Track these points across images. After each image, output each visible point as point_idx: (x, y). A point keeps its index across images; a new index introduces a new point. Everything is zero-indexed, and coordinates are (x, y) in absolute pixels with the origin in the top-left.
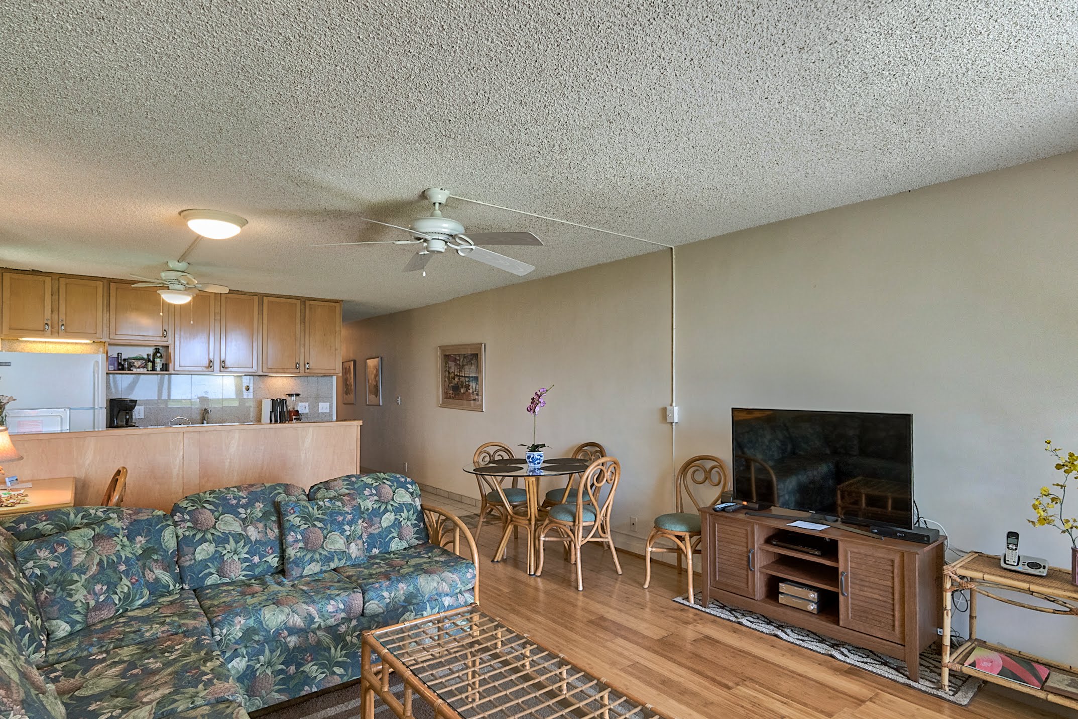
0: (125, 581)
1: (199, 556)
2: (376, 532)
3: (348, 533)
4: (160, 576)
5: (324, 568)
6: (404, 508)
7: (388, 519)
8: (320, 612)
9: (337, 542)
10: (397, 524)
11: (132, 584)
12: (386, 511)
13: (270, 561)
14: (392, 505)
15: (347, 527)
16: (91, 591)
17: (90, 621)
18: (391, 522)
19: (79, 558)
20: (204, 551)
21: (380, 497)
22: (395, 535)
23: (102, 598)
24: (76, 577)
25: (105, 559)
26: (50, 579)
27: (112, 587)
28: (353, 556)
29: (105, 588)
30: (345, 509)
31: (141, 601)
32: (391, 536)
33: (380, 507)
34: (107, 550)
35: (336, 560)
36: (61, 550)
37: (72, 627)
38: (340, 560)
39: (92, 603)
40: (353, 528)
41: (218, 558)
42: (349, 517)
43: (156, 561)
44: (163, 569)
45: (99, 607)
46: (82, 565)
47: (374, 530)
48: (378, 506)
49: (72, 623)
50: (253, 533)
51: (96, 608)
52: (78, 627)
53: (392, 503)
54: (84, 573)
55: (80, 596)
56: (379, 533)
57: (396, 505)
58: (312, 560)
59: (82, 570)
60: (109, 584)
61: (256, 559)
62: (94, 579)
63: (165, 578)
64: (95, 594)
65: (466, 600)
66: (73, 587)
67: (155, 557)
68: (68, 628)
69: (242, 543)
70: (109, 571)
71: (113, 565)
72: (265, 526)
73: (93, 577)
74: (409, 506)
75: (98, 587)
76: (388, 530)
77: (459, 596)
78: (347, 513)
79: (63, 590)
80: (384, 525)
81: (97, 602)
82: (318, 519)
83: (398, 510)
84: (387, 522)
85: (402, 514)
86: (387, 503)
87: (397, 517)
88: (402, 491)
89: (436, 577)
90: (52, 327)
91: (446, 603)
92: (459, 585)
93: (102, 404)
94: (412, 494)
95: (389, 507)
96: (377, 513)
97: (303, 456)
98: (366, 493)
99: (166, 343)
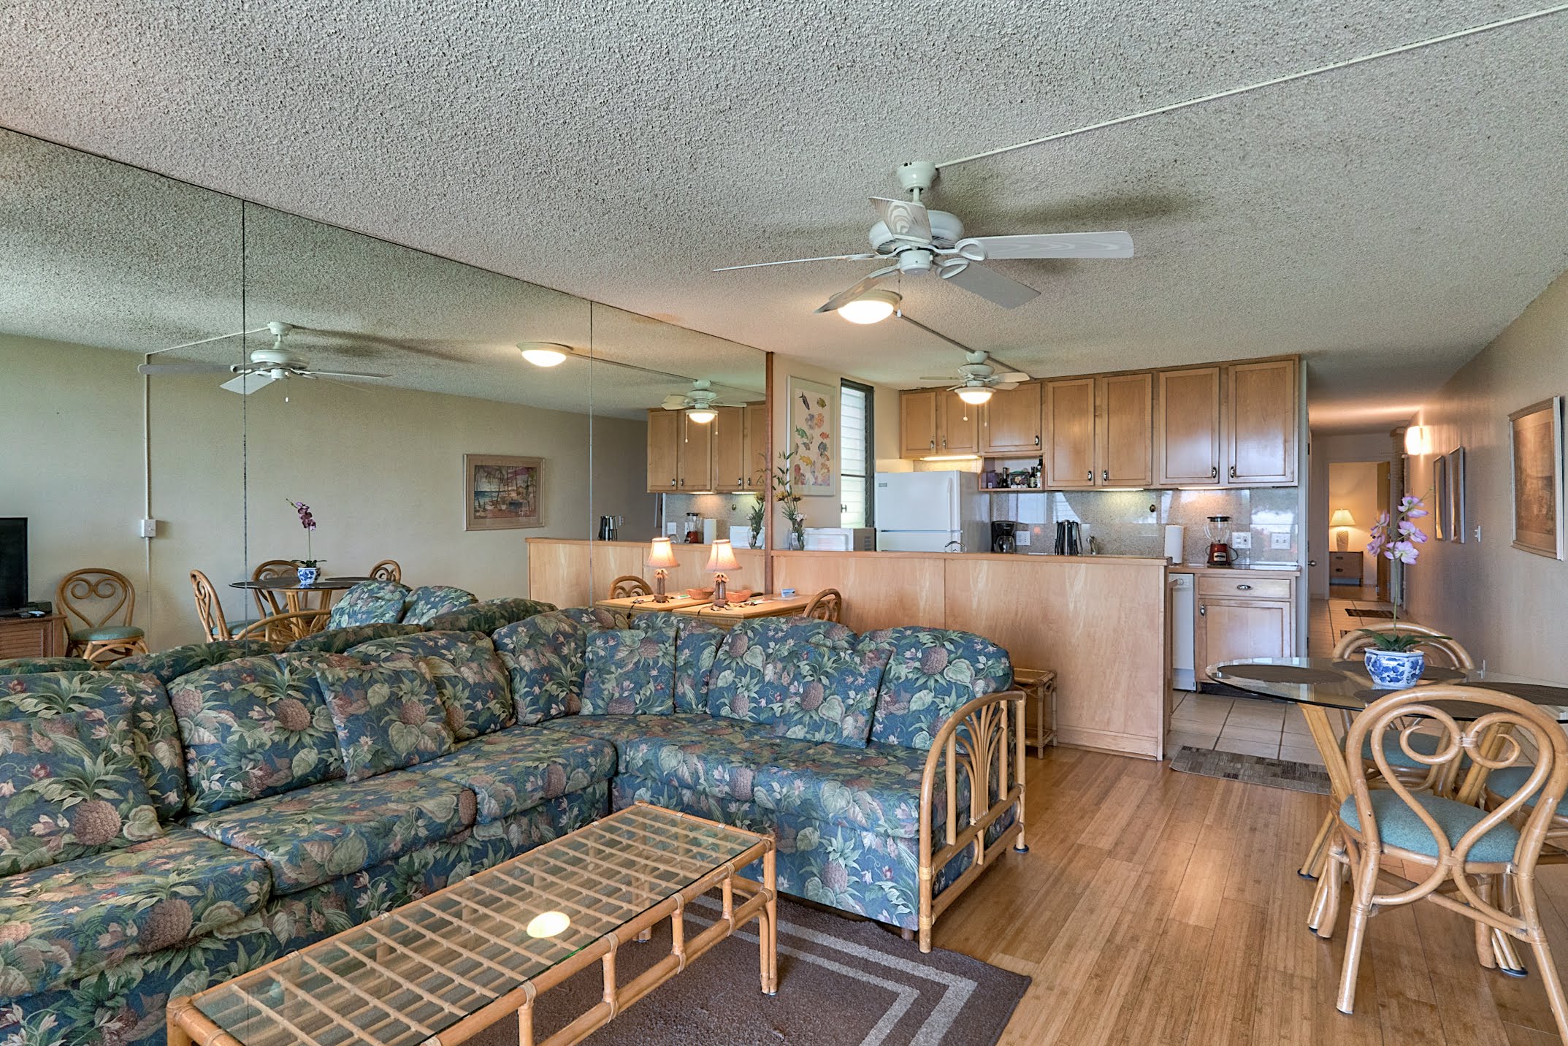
0: (651, 686)
1: (721, 683)
2: (900, 713)
3: (851, 702)
4: (687, 692)
5: (809, 736)
6: (954, 690)
7: (922, 699)
8: (706, 773)
9: (834, 710)
10: (933, 710)
11: (656, 690)
12: (924, 687)
13: (775, 708)
14: (936, 681)
15: (852, 694)
16: (619, 684)
17: (611, 710)
18: (924, 704)
19: (622, 654)
20: (726, 678)
21: (923, 664)
22: (924, 726)
23: (626, 694)
24: (613, 669)
25: (642, 661)
26: (595, 665)
27: (638, 687)
28: (845, 733)
29: (632, 686)
30: (861, 669)
31: (659, 709)
32: (917, 725)
33: (917, 679)
34: (649, 654)
35: (823, 731)
36: (612, 643)
37: (594, 709)
38: (827, 732)
39: (617, 695)
40: (859, 697)
41: (733, 688)
42: (861, 680)
43: (689, 676)
44: (691, 686)
45: (621, 701)
46: (622, 660)
47: (897, 709)
48: (915, 677)
49: (596, 706)
50: (769, 673)
51: (617, 701)
52: (599, 712)
53: (938, 677)
54: (621, 668)
55: (610, 686)
56: (903, 716)
57: (944, 683)
58: (800, 722)
59: (620, 664)
60: (636, 683)
61: (763, 703)
62: (626, 676)
63: (690, 695)
64: (622, 688)
65: (899, 854)
66: (608, 676)
67: (690, 672)
68: (591, 709)
69: (756, 680)
70: (641, 673)
71: (647, 668)
72: (784, 668)
73: (626, 673)
74: (963, 690)
75: (626, 683)
76: (916, 716)
77: (890, 841)
78: (861, 675)
79: (600, 677)
80: (914, 707)
81: (621, 695)
82: (827, 675)
83: (943, 691)
84: (920, 703)
85: (946, 698)
86: (930, 676)
87: (937, 700)
88: (964, 664)
89: (847, 792)
90: (937, 445)
91: (867, 842)
92: (882, 822)
93: (957, 526)
94: (978, 671)
95: (931, 683)
96: (910, 687)
97: (1071, 606)
98: (908, 654)
99: (1038, 453)
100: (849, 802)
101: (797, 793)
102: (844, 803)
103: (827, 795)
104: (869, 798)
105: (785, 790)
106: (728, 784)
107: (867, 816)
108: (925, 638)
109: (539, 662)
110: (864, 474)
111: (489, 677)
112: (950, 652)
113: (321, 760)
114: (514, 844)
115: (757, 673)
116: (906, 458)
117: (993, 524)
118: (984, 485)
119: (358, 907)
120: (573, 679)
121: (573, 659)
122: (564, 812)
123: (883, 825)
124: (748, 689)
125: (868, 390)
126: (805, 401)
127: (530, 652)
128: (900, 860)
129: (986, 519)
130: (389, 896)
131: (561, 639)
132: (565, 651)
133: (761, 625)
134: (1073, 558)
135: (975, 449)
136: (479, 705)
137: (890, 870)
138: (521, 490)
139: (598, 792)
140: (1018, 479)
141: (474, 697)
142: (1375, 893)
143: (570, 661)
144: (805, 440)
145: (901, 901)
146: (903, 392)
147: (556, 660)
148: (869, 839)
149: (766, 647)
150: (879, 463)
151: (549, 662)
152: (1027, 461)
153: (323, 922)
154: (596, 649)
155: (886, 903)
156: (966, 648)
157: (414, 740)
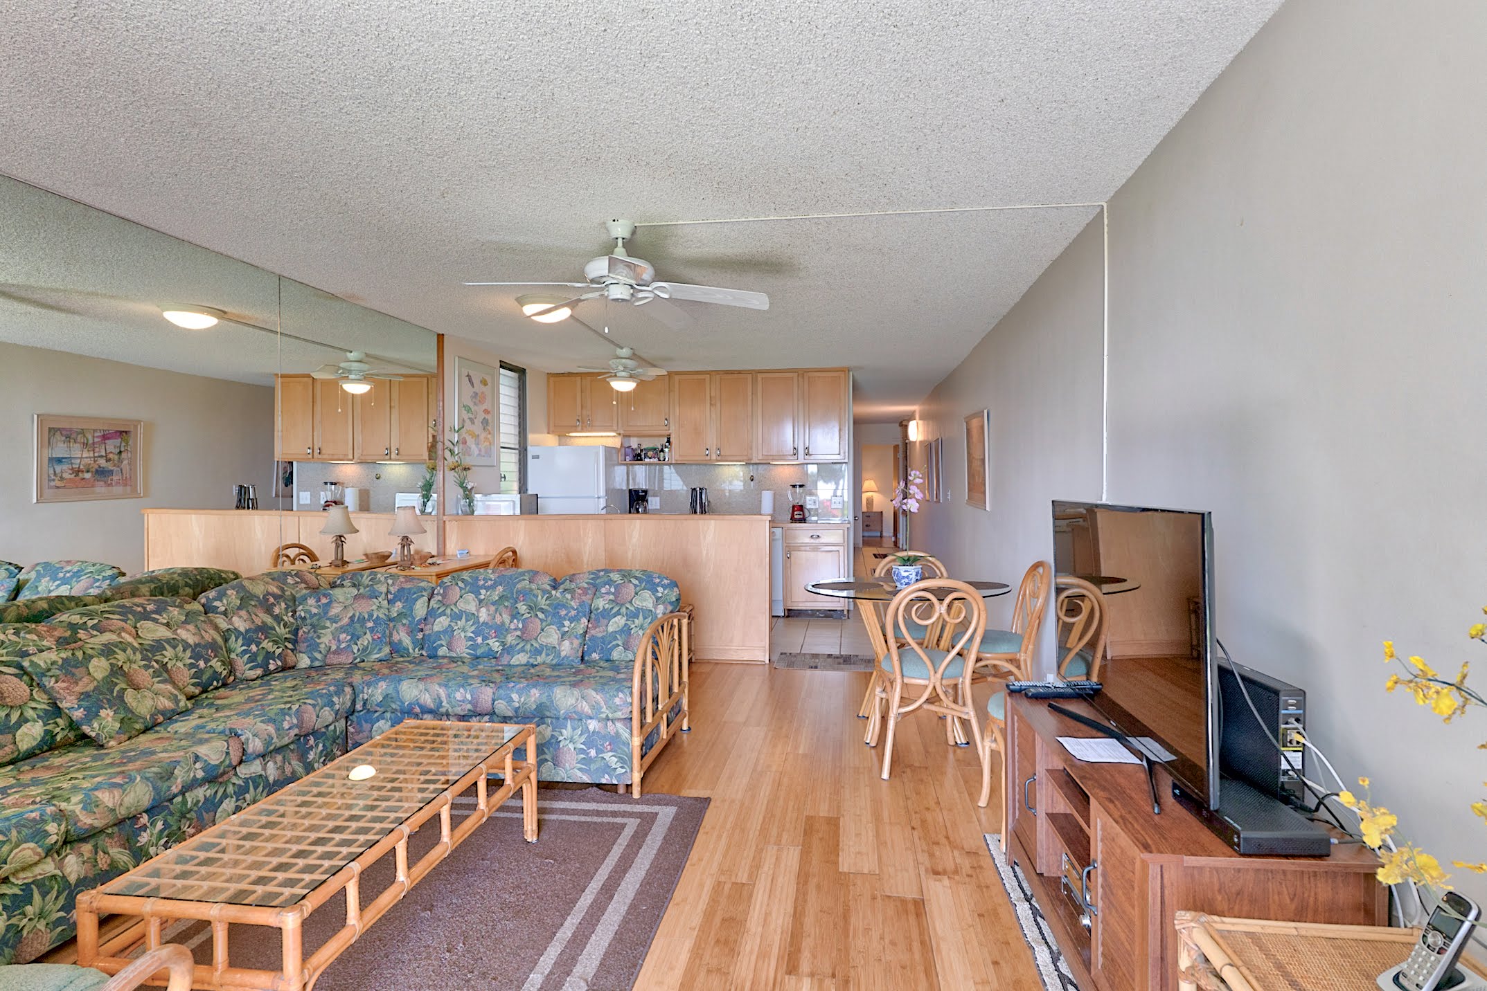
0: (368, 636)
1: (436, 628)
2: (600, 635)
3: (566, 629)
4: (403, 639)
6: (641, 614)
7: (617, 623)
8: (449, 696)
9: (551, 637)
10: (626, 631)
11: (373, 639)
12: (618, 613)
13: (491, 644)
14: (627, 608)
15: (567, 623)
16: (335, 637)
17: (328, 661)
18: (618, 627)
19: (335, 610)
20: (441, 623)
21: (616, 597)
22: (620, 643)
23: (343, 645)
24: (328, 624)
25: (357, 615)
26: (308, 621)
27: (355, 638)
28: (563, 654)
29: (349, 637)
31: (378, 656)
32: (614, 643)
33: (612, 608)
34: (363, 608)
35: (544, 655)
36: (324, 601)
37: (312, 662)
38: (548, 655)
39: (334, 648)
40: (573, 625)
41: (449, 631)
43: (404, 625)
44: (407, 633)
45: (338, 652)
46: (337, 616)
47: (597, 633)
48: (611, 606)
49: (313, 659)
50: (483, 615)
51: (335, 653)
52: (317, 664)
53: (628, 605)
54: (336, 623)
55: (326, 639)
56: (602, 637)
57: (633, 609)
59: (334, 620)
60: (353, 635)
61: (479, 640)
62: (343, 629)
63: (407, 641)
64: (339, 641)
65: (617, 731)
66: (323, 631)
67: (404, 621)
68: (308, 662)
69: (471, 622)
70: (357, 626)
71: (362, 621)
72: (497, 610)
73: (342, 627)
74: (648, 613)
75: (343, 636)
76: (613, 636)
77: (610, 723)
79: (315, 632)
80: (611, 629)
81: (338, 647)
83: (633, 615)
84: (616, 626)
85: (636, 620)
86: (622, 605)
87: (629, 623)
88: (647, 594)
89: (576, 692)
90: (583, 423)
91: (591, 728)
92: (604, 710)
93: (602, 493)
94: (658, 599)
95: (623, 610)
96: (607, 615)
97: (704, 553)
98: (603, 590)
99: (667, 433)
100: (577, 699)
101: (533, 699)
102: (573, 701)
103: (559, 696)
104: (594, 693)
105: (522, 700)
106: (470, 702)
107: (593, 708)
108: (615, 577)
109: (254, 622)
110: (517, 447)
111: (208, 638)
112: (636, 586)
113: (46, 732)
114: (271, 779)
115: (472, 617)
116: (553, 432)
117: (630, 491)
118: (623, 458)
119: (139, 844)
120: (287, 636)
121: (285, 618)
122: (311, 748)
123: (605, 711)
124: (464, 630)
125: (521, 372)
126: (470, 380)
127: (243, 613)
128: (617, 734)
129: (624, 488)
130: (166, 833)
131: (272, 600)
132: (277, 610)
133: (470, 577)
134: (703, 516)
135: (615, 428)
136: (202, 664)
137: (610, 744)
138: (111, 456)
139: (338, 729)
140: (650, 454)
141: (197, 656)
142: (900, 706)
143: (283, 620)
144: (471, 416)
145: (619, 765)
146: (550, 375)
147: (269, 620)
148: (593, 725)
149: (477, 594)
150: (531, 437)
151: (263, 622)
152: (656, 439)
153: (108, 862)
154: (307, 608)
155: (607, 769)
156: (648, 582)
157: (151, 702)
